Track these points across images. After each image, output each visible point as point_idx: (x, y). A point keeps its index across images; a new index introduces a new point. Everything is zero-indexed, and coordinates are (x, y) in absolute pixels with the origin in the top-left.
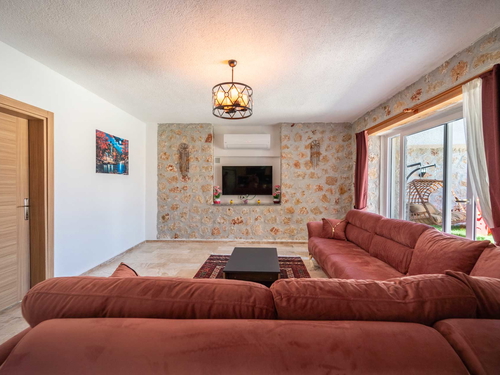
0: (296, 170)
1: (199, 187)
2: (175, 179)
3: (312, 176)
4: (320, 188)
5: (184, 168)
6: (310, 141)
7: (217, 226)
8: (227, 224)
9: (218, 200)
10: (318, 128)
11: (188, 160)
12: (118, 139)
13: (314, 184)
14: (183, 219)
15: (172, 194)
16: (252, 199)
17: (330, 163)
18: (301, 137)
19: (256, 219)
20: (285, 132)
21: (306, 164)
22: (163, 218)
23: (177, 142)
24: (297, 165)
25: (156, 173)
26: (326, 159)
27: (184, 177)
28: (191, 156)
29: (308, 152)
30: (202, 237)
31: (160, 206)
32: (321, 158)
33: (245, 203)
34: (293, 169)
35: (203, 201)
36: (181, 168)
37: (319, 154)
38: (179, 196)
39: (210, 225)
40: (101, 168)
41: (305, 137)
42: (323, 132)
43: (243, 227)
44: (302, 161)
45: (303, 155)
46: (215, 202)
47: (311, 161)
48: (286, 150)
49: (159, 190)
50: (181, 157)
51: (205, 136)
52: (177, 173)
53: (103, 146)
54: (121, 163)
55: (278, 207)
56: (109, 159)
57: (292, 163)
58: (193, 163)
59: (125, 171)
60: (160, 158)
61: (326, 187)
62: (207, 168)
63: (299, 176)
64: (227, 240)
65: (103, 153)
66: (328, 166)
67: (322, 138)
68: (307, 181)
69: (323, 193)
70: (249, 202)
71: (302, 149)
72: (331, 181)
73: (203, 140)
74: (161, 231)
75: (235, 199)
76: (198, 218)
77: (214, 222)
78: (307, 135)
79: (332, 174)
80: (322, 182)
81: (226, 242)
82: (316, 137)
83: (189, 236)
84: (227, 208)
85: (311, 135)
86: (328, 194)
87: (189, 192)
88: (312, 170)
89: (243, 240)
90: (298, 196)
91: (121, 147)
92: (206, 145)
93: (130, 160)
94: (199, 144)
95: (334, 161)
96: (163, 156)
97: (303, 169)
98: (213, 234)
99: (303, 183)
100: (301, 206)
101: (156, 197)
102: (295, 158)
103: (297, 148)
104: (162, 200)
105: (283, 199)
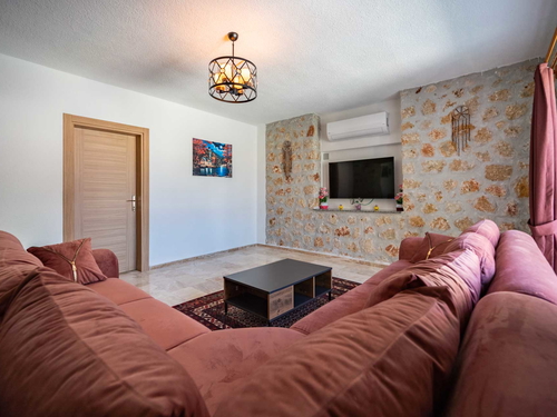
0: (427, 159)
1: (302, 189)
2: (280, 180)
3: (456, 166)
4: (473, 187)
5: (287, 169)
6: (451, 109)
7: (320, 236)
8: (331, 235)
9: (324, 204)
10: (467, 84)
11: (291, 159)
12: (217, 145)
13: (461, 180)
14: (287, 225)
15: (278, 197)
16: (367, 204)
17: (494, 142)
18: (433, 106)
19: (366, 231)
20: (405, 103)
21: (444, 148)
22: (271, 222)
23: (281, 141)
24: (427, 151)
25: (265, 175)
26: (483, 135)
27: (287, 178)
28: (294, 154)
29: (448, 127)
30: (305, 247)
31: (268, 210)
32: (474, 133)
33: (358, 209)
34: (421, 158)
35: (305, 204)
36: (285, 168)
37: (468, 128)
38: (283, 199)
39: (312, 234)
40: (198, 171)
41: (441, 105)
42: (476, 90)
43: (350, 241)
44: (436, 144)
45: (437, 135)
46: (321, 207)
47: (454, 143)
48: (409, 131)
49: (267, 193)
50: (284, 157)
51: (306, 129)
52: (282, 176)
53: (200, 152)
54: (222, 167)
55: (398, 216)
56: (206, 163)
57: (418, 149)
58: (296, 162)
59: (228, 173)
60: (268, 159)
61: (487, 184)
62: (308, 167)
63: (431, 167)
64: (331, 254)
65: (200, 159)
66: (488, 147)
67: (475, 100)
68: (447, 174)
69: (480, 195)
70: (363, 208)
71: (437, 125)
72: (497, 173)
73: (305, 135)
74: (269, 236)
75: (346, 204)
76: (301, 224)
77: (317, 230)
78: (445, 100)
79: (498, 159)
80: (479, 175)
81: (329, 257)
82: (461, 101)
83: (293, 244)
84: (330, 214)
85: (453, 98)
86: (491, 197)
87: (292, 195)
88: (455, 157)
89: (348, 258)
90: (431, 199)
91: (222, 152)
92: (307, 139)
93: (233, 164)
94: (300, 139)
95: (503, 136)
96: (270, 157)
97: (438, 156)
98: (315, 245)
99: (438, 179)
100: (434, 216)
101: (265, 200)
102: (425, 139)
103: (426, 125)
104: (270, 202)
105: (405, 205)
